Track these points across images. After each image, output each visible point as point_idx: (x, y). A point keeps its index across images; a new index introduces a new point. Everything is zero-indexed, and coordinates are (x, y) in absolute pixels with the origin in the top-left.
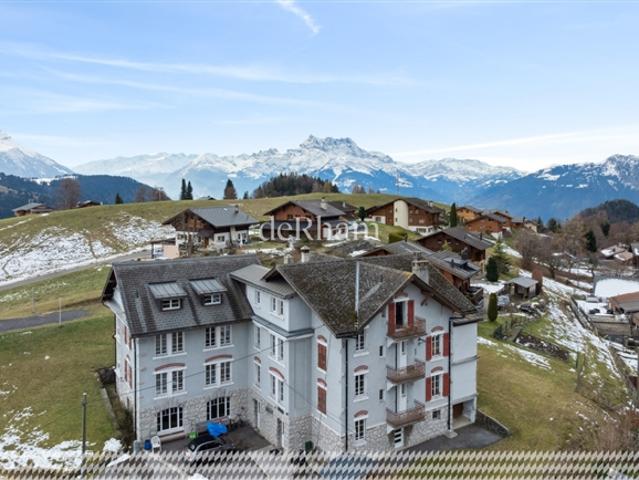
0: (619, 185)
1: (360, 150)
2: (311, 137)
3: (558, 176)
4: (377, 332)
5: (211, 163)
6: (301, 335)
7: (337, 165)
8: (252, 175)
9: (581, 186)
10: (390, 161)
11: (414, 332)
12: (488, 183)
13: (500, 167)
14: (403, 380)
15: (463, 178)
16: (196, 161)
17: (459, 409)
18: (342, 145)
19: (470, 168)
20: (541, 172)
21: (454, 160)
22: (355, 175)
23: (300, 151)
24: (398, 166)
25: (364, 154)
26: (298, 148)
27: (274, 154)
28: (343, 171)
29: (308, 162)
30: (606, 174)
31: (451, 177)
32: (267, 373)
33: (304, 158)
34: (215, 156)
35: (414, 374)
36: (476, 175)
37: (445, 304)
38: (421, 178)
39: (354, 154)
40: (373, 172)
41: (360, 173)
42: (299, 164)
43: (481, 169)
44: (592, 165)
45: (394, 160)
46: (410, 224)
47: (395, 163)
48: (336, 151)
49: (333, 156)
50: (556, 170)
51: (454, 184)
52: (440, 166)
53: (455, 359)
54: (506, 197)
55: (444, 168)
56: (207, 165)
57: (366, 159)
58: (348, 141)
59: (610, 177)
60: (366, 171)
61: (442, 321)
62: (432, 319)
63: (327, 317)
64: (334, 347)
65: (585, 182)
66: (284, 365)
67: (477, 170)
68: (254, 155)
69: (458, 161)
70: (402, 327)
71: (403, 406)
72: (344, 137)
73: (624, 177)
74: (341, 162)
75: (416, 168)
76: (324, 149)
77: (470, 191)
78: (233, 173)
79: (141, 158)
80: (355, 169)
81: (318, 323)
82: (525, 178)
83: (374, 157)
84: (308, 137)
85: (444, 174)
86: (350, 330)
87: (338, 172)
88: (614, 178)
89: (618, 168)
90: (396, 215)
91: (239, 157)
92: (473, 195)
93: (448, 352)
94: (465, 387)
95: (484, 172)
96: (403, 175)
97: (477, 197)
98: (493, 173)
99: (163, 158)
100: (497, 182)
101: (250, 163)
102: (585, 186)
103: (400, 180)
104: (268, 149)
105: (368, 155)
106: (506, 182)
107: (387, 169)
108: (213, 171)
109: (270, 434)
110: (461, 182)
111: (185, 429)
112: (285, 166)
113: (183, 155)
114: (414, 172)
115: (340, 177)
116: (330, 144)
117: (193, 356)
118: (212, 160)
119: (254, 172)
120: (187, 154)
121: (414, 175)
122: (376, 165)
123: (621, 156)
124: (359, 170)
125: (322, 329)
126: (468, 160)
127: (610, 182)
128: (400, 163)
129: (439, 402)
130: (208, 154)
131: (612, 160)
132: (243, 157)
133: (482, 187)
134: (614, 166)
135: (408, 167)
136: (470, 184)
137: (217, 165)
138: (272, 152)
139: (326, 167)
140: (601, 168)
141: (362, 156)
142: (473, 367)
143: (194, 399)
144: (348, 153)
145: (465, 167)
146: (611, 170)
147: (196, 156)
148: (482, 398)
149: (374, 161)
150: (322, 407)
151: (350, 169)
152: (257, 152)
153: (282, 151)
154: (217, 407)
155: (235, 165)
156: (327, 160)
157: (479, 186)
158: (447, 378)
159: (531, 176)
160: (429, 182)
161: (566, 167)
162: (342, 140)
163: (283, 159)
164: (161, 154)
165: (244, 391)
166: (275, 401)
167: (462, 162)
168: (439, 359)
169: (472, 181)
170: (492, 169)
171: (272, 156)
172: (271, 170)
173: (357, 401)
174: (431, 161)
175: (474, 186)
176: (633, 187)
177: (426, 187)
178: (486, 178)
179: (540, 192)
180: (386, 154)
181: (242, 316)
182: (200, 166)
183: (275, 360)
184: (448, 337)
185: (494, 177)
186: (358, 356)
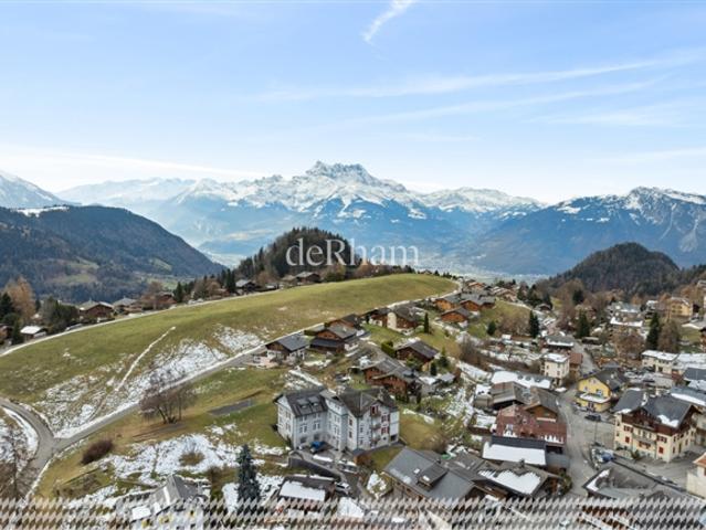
0: (641, 219)
1: (372, 178)
2: (319, 163)
3: (578, 209)
4: (367, 415)
5: (209, 189)
6: (345, 416)
7: (346, 194)
8: (255, 203)
9: (602, 220)
10: (403, 189)
11: (378, 415)
12: (506, 214)
13: (518, 198)
14: (374, 429)
15: (479, 208)
16: (192, 188)
17: (393, 437)
18: (352, 172)
19: (487, 199)
20: (561, 204)
21: (471, 190)
22: (366, 205)
23: (306, 178)
24: (411, 196)
25: (374, 182)
26: (305, 174)
27: (277, 180)
28: (353, 201)
29: (315, 190)
30: (629, 207)
31: (467, 207)
32: (333, 427)
33: (310, 186)
34: (214, 182)
35: (378, 427)
36: (494, 206)
37: (388, 406)
38: (436, 209)
39: (364, 182)
40: (384, 201)
41: (372, 204)
42: (305, 192)
43: (499, 199)
44: (615, 198)
45: (407, 188)
46: (398, 327)
47: (409, 192)
48: (345, 178)
49: (342, 184)
50: (576, 203)
51: (469, 215)
52: (457, 196)
53: (392, 421)
54: (524, 230)
55: (461, 198)
56: (206, 192)
57: (377, 188)
58: (358, 167)
59: (632, 211)
60: (377, 201)
61: (387, 411)
62: (383, 411)
63: (352, 412)
64: (354, 420)
65: (606, 215)
66: (340, 425)
67: (495, 201)
68: (257, 182)
69: (475, 191)
70: (374, 414)
71: (374, 436)
72: (354, 163)
73: (646, 210)
74: (350, 191)
75: (431, 198)
76: (332, 176)
77: (487, 223)
78: (234, 201)
79: (132, 183)
80: (365, 199)
81: (349, 413)
82: (545, 210)
83: (386, 185)
84: (315, 163)
85: (460, 205)
86: (359, 415)
87: (347, 202)
88: (637, 212)
89: (641, 201)
90: (389, 321)
91: (240, 183)
92: (489, 228)
93: (389, 420)
94: (395, 430)
95: (503, 203)
96: (416, 205)
97: (493, 230)
98: (512, 204)
99: (156, 183)
100: (516, 214)
101: (252, 190)
102: (607, 219)
103: (413, 210)
104: (271, 176)
105: (380, 184)
106: (524, 214)
107: (399, 198)
108: (212, 198)
109: (334, 444)
110: (478, 213)
111: (307, 444)
112: (290, 194)
113: (179, 180)
114: (429, 202)
115: (349, 206)
116: (339, 171)
117: (310, 422)
118: (209, 185)
119: (256, 200)
120: (183, 179)
121: (428, 205)
122: (387, 194)
123: (645, 189)
124: (369, 200)
125: (351, 415)
126: (486, 190)
127: (632, 215)
128: (414, 192)
129: (386, 435)
130: (206, 180)
131: (635, 192)
132: (245, 184)
133: (499, 220)
134: (637, 199)
135: (422, 196)
136: (488, 215)
137: (215, 192)
138: (276, 178)
139: (334, 197)
140: (623, 201)
141: (373, 184)
142: (397, 425)
143: (310, 434)
144: (358, 181)
145: (482, 197)
146: (634, 204)
147: (192, 182)
148: (401, 434)
149: (386, 190)
150: (351, 436)
151: (360, 198)
152: (260, 178)
153: (287, 178)
154: (316, 437)
155: (235, 192)
156: (336, 188)
157: (496, 218)
158: (389, 428)
159: (551, 208)
160: (444, 213)
161: (588, 199)
162: (352, 167)
163: (288, 187)
164: (155, 179)
165: (325, 432)
166: (336, 435)
167: (480, 191)
168: (386, 422)
169: (489, 212)
170: (510, 199)
171: (277, 184)
172: (275, 198)
173: (361, 435)
174: (447, 191)
175: (491, 217)
176: (655, 222)
177: (441, 219)
178: (504, 209)
179: (559, 226)
180: (399, 182)
181: (325, 409)
182: (197, 193)
183: (336, 423)
184: (389, 416)
185: (512, 209)
186: (361, 422)
